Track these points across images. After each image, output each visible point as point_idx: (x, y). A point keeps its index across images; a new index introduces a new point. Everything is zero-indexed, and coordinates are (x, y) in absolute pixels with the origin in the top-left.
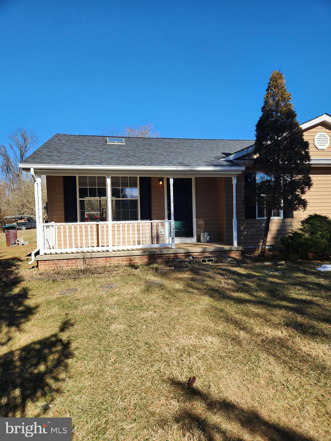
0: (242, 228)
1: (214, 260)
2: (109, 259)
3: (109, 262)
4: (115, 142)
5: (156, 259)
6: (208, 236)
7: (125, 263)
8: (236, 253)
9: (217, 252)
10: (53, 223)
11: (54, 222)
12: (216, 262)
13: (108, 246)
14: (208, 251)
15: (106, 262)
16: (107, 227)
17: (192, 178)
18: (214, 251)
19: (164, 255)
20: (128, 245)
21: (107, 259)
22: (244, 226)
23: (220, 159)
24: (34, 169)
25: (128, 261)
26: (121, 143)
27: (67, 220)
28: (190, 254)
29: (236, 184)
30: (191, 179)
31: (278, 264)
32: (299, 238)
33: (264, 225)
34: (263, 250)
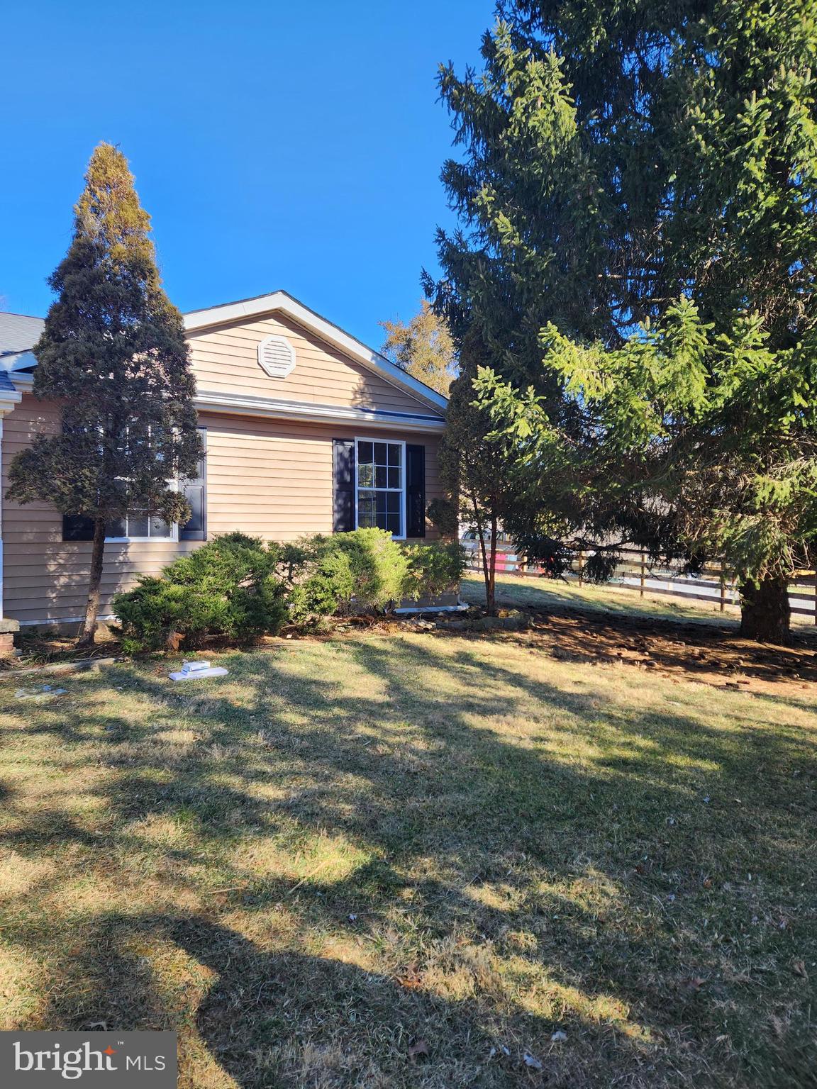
0: (53, 569)
22: (61, 561)
31: (86, 668)
32: (150, 593)
33: (121, 558)
34: (88, 628)
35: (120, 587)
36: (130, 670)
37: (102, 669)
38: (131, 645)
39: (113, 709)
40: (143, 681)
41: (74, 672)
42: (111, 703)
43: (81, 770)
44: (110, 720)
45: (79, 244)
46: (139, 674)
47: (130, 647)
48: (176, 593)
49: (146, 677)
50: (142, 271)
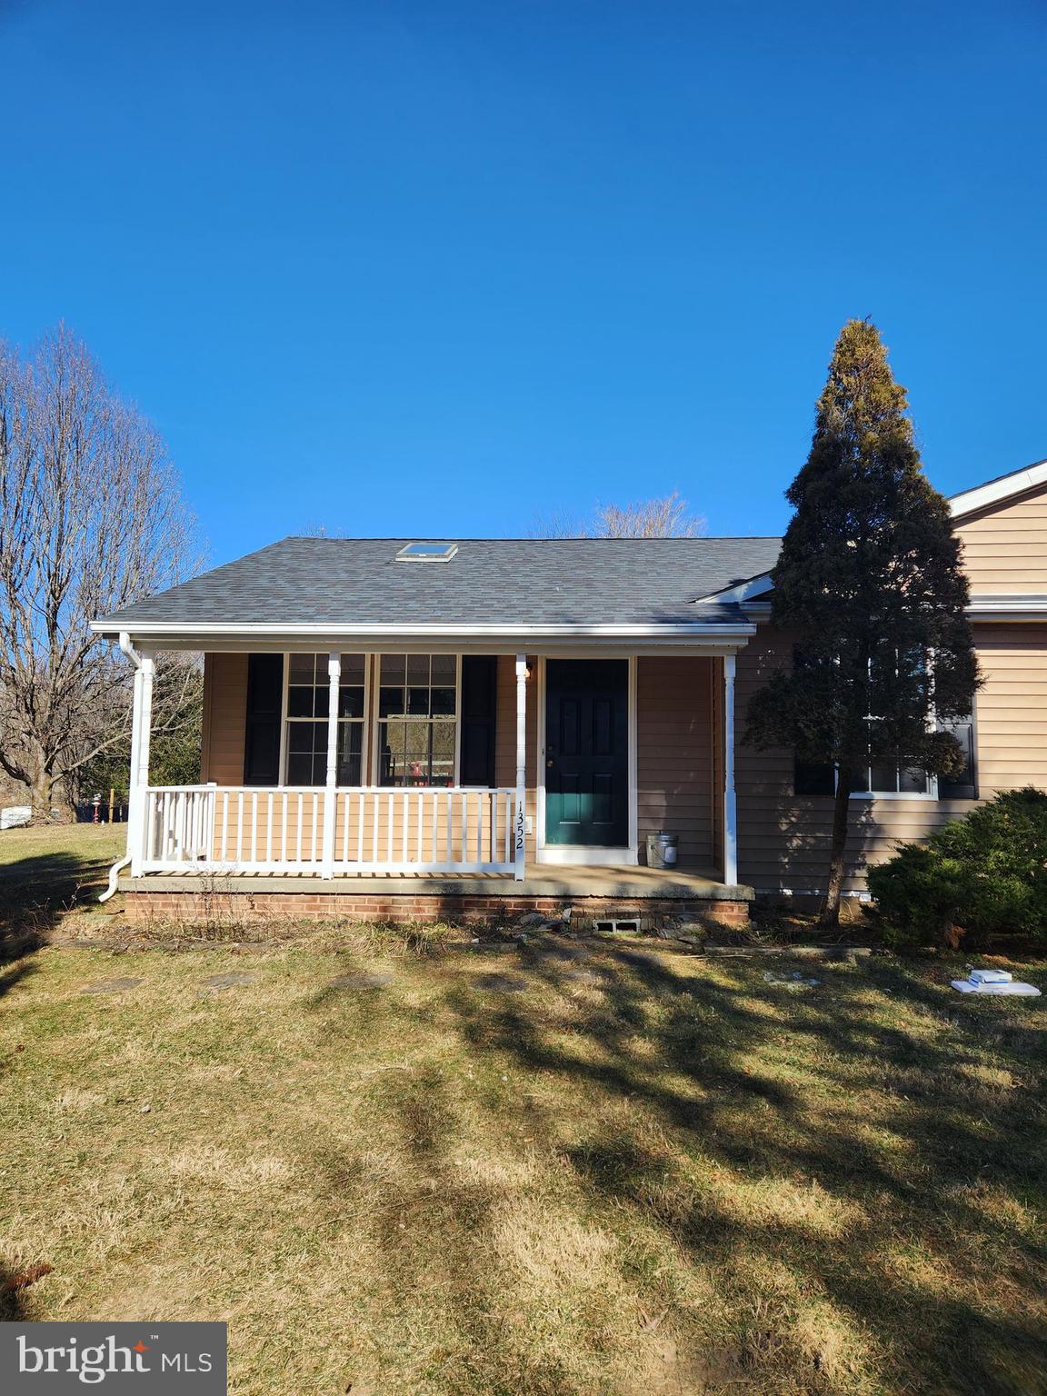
0: (784, 827)
1: (638, 925)
2: (318, 901)
3: (318, 908)
4: (418, 557)
5: (462, 911)
6: (668, 846)
7: (365, 916)
8: (730, 907)
9: (661, 899)
10: (212, 786)
11: (214, 784)
12: (645, 933)
13: (320, 860)
14: (632, 895)
15: (310, 908)
16: (321, 803)
17: (627, 660)
18: (653, 895)
19: (488, 900)
20: (379, 860)
21: (315, 900)
22: (793, 819)
23: (698, 599)
24: (131, 635)
25: (375, 910)
26: (436, 557)
27: (250, 780)
28: (574, 901)
29: (737, 681)
30: (624, 664)
31: (839, 957)
32: (915, 867)
33: (864, 819)
34: (831, 905)
35: (864, 856)
36: (895, 968)
37: (859, 959)
38: (893, 933)
39: (886, 1017)
40: (915, 985)
41: (825, 961)
42: (881, 1008)
43: (867, 1092)
44: (885, 1031)
45: (822, 444)
46: (908, 975)
47: (892, 936)
48: (952, 870)
49: (919, 980)
50: (899, 458)
